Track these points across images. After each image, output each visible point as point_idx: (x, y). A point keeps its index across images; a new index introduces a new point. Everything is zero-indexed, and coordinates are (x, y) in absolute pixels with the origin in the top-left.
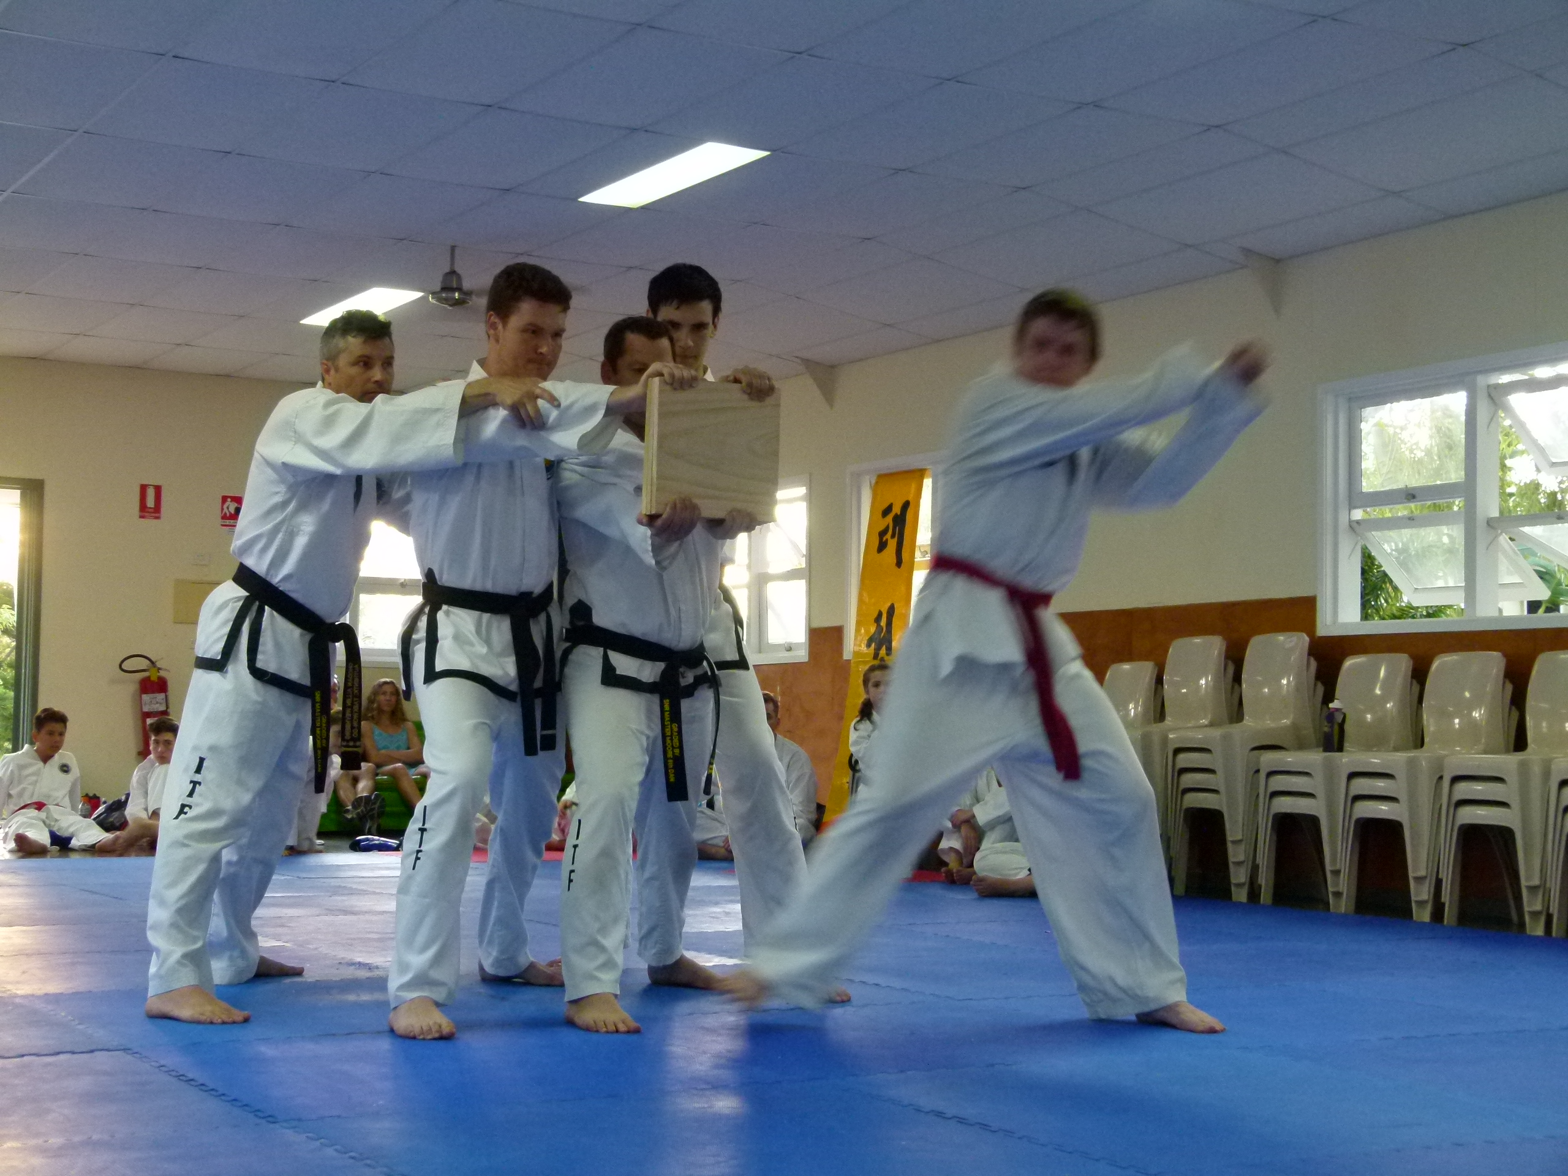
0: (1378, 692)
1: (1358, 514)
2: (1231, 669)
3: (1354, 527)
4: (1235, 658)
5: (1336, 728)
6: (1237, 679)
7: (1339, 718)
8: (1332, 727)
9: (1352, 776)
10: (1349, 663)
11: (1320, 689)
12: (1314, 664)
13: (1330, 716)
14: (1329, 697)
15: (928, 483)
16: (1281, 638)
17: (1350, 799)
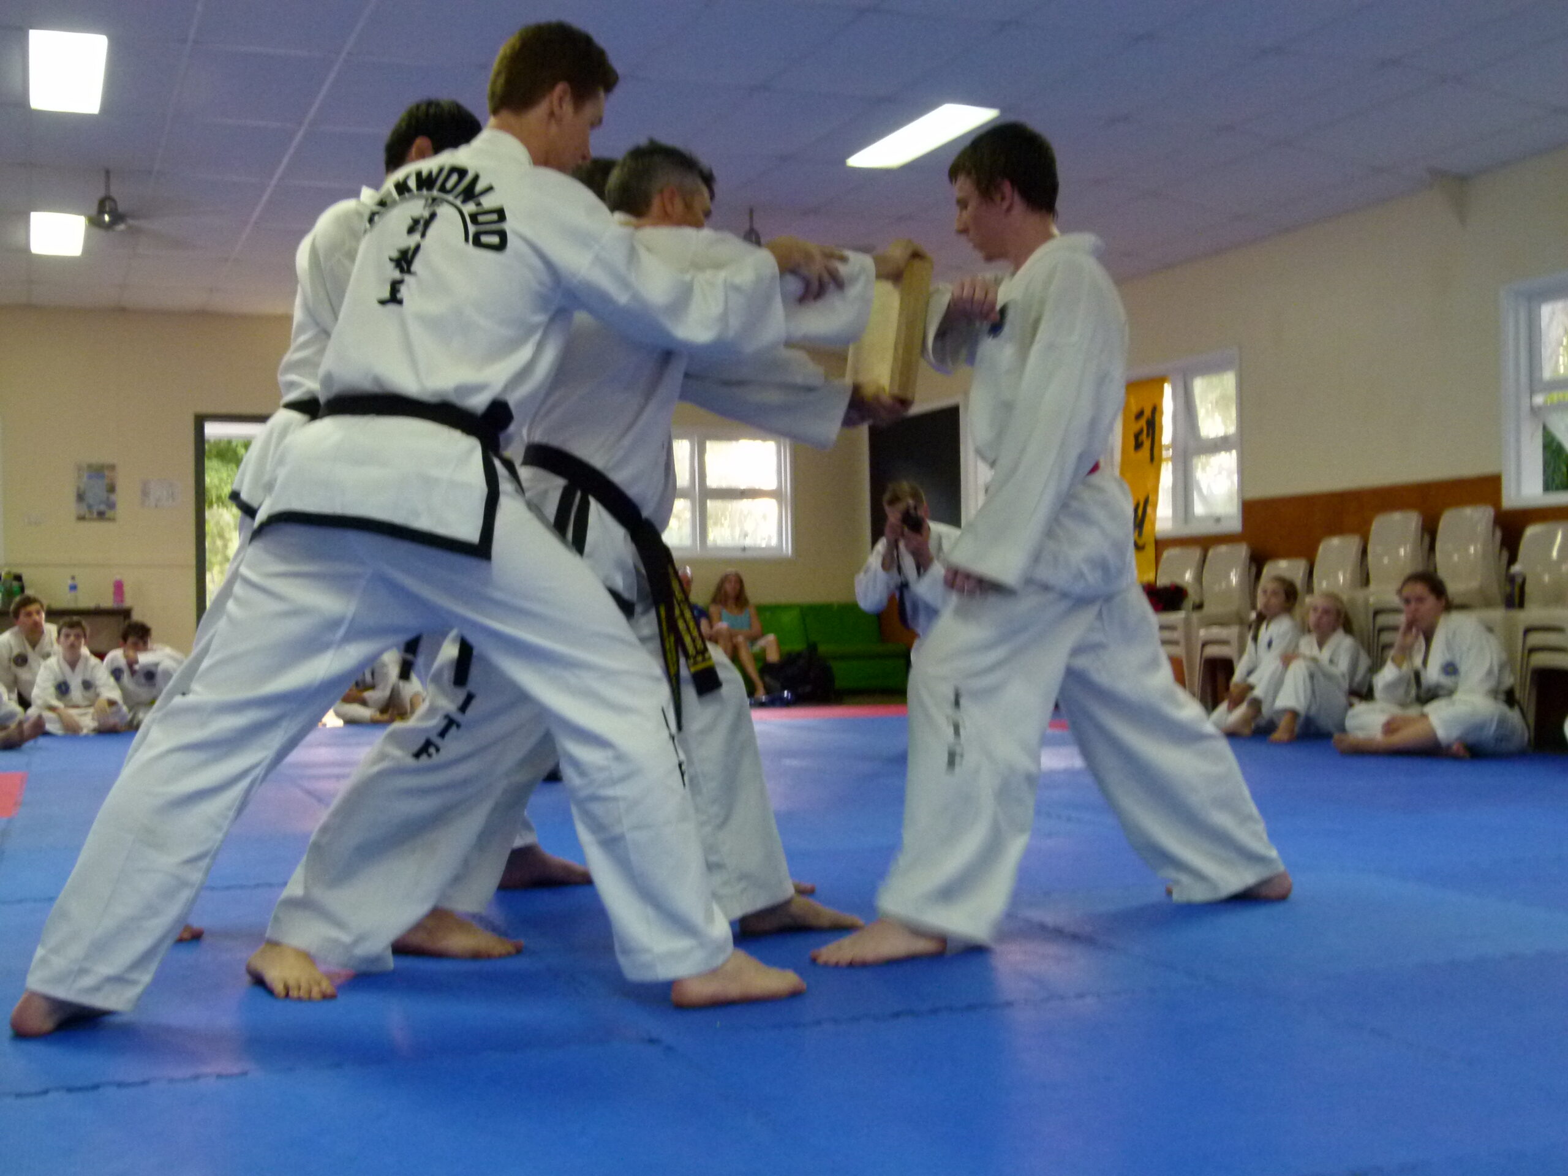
0: (1555, 554)
1: (1539, 400)
2: (1427, 539)
3: (1535, 411)
4: (1430, 531)
5: (1517, 590)
6: (1432, 548)
7: (1519, 580)
8: (1513, 588)
9: (1527, 631)
10: (1531, 531)
11: (1505, 555)
12: (1499, 534)
13: (1511, 579)
14: (1513, 559)
15: (1168, 389)
16: (1468, 511)
17: (1526, 652)
